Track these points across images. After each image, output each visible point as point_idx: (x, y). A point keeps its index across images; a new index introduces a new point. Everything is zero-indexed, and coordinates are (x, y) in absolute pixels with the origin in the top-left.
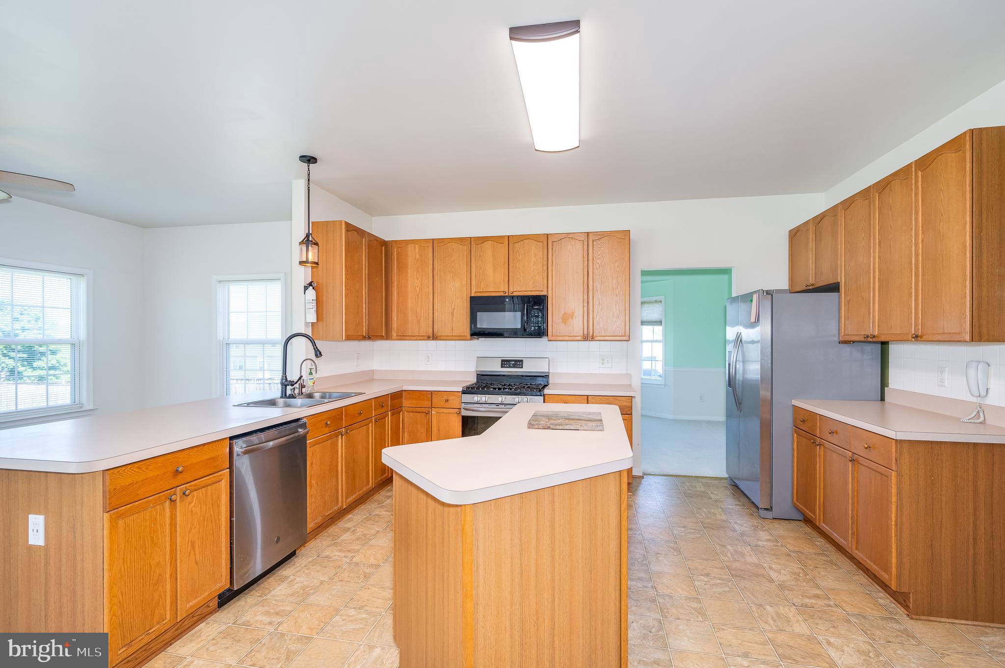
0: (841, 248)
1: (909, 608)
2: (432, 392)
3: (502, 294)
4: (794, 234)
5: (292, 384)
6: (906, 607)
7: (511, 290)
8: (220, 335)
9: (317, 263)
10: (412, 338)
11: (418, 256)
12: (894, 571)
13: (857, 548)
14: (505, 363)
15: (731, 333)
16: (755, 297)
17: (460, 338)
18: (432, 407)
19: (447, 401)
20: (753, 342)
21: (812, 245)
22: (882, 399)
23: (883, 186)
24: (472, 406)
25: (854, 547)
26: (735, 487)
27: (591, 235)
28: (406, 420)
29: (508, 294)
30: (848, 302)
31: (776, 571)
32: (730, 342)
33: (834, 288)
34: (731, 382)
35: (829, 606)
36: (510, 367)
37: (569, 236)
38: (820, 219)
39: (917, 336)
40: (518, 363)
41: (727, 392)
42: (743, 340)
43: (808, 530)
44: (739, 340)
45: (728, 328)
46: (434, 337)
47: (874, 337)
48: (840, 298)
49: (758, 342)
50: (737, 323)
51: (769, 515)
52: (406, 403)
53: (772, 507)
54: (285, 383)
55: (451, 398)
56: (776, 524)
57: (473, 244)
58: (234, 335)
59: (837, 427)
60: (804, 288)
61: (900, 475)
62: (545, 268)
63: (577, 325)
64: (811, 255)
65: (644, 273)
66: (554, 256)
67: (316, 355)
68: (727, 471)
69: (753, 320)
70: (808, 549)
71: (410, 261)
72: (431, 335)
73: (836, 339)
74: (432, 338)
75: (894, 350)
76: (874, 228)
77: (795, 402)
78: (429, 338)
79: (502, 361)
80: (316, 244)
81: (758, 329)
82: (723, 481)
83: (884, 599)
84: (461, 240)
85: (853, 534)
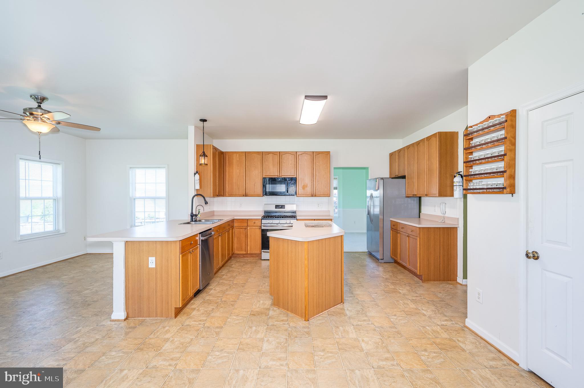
0: (406, 163)
1: (422, 279)
2: (248, 220)
3: (277, 177)
4: (391, 155)
5: (196, 215)
6: (421, 280)
7: (281, 175)
8: (131, 195)
9: (207, 164)
10: (235, 196)
11: (238, 159)
12: (418, 268)
13: (409, 266)
14: (277, 207)
15: (369, 193)
16: (377, 180)
17: (258, 196)
18: (248, 226)
19: (254, 223)
20: (377, 197)
21: (397, 160)
22: (419, 217)
23: (418, 143)
24: (266, 225)
25: (408, 266)
26: (370, 255)
27: (314, 153)
28: (236, 232)
29: (280, 176)
30: (408, 183)
31: (385, 276)
32: (368, 197)
33: (404, 177)
34: (369, 213)
35: (400, 282)
36: (279, 208)
37: (305, 153)
38: (399, 151)
39: (426, 195)
40: (283, 207)
41: (367, 217)
42: (373, 196)
43: (396, 265)
44: (372, 196)
45: (367, 190)
46: (246, 195)
47: (415, 195)
48: (406, 180)
49: (378, 197)
50: (370, 189)
51: (383, 261)
52: (236, 224)
53: (383, 259)
54: (192, 215)
55: (256, 222)
56: (385, 264)
57: (263, 154)
58: (138, 195)
59: (404, 226)
60: (394, 176)
61: (420, 238)
62: (295, 166)
63: (309, 190)
64: (397, 164)
65: (334, 168)
66: (299, 161)
67: (205, 203)
68: (367, 249)
69: (377, 189)
70: (395, 270)
71: (235, 161)
72: (244, 194)
73: (405, 196)
74: (245, 196)
75: (423, 199)
76: (416, 158)
77: (391, 219)
78: (243, 196)
79: (276, 206)
80: (207, 156)
81: (379, 191)
82: (366, 253)
83: (416, 279)
84: (258, 153)
85: (408, 261)
